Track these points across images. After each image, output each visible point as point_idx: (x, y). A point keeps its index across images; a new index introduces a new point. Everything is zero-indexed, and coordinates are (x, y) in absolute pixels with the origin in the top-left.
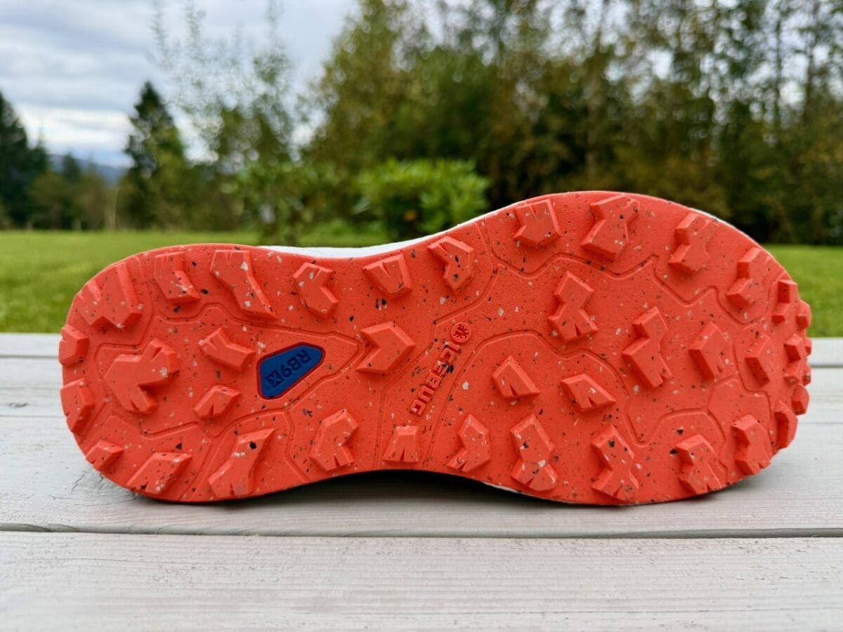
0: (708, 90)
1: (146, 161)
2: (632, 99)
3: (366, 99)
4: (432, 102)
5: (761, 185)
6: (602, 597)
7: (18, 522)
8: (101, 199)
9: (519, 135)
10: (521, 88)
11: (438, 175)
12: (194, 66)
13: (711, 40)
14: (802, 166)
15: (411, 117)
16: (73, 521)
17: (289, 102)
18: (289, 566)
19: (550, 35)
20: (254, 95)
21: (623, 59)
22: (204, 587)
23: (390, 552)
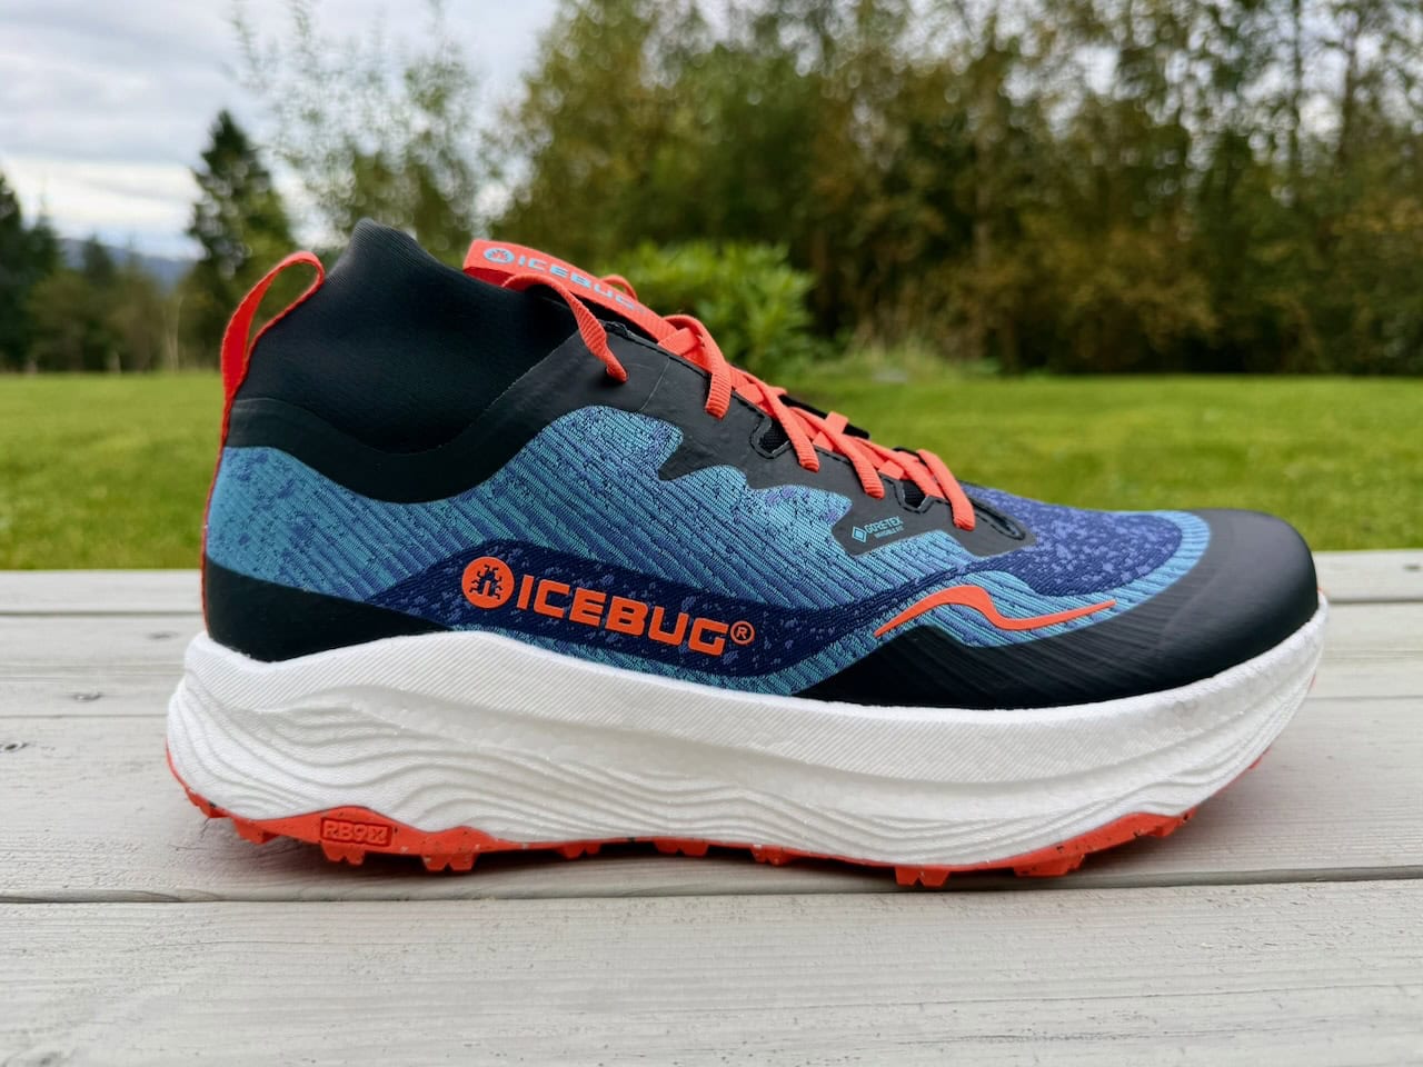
0: (1179, 111)
1: (224, 248)
2: (1051, 130)
3: (599, 138)
4: (711, 139)
5: (1267, 272)
6: (1007, 979)
7: (129, 889)
8: (152, 314)
9: (860, 196)
10: (862, 114)
11: (725, 270)
12: (304, 85)
13: (1183, 25)
14: (1336, 239)
15: (677, 166)
17: (468, 144)
18: (546, 944)
19: (909, 22)
20: (408, 132)
21: (1034, 62)
22: (425, 980)
23: (694, 919)
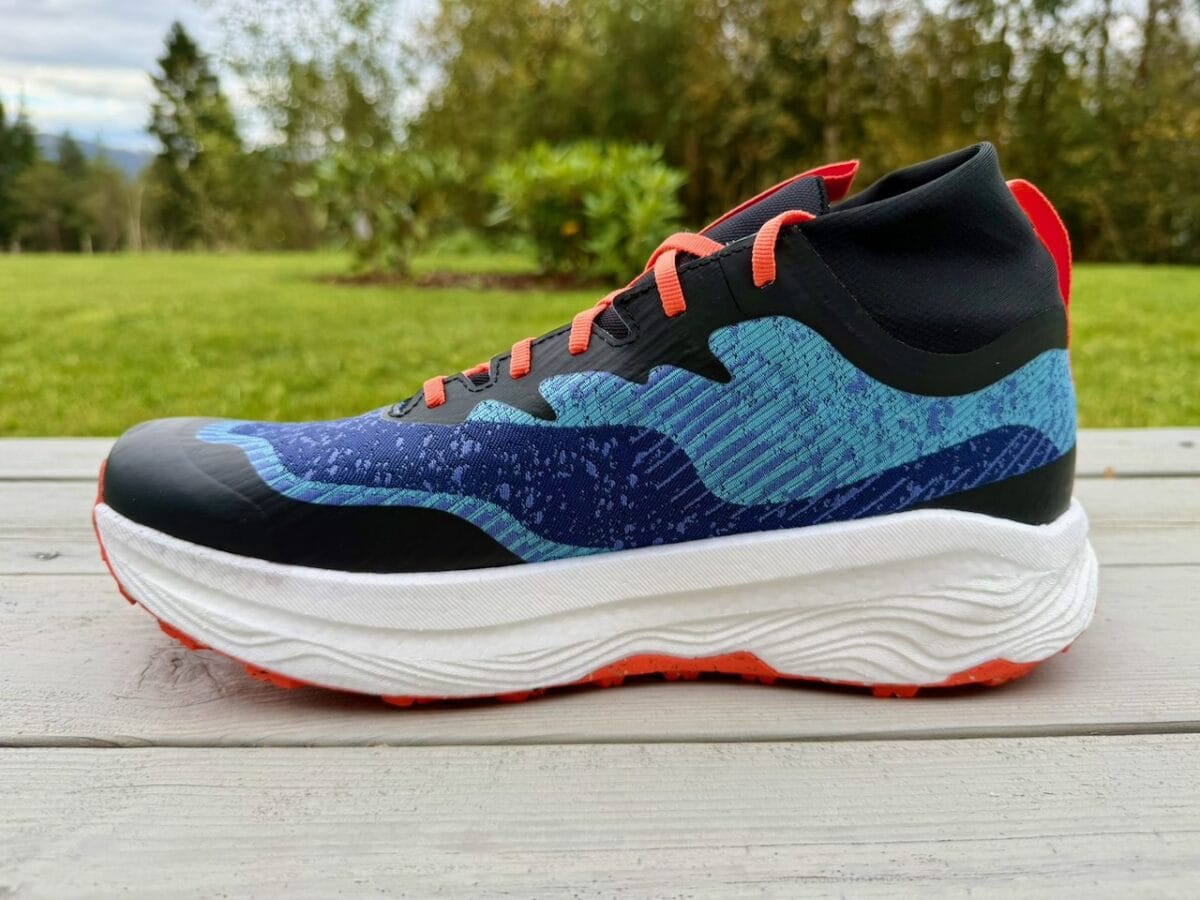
0: (1004, 30)
1: (179, 144)
2: (893, 46)
3: (502, 49)
4: (599, 51)
5: (1073, 172)
6: (822, 824)
7: (75, 735)
8: (117, 200)
9: (726, 103)
10: (730, 31)
11: (609, 167)
14: (1135, 144)
15: (570, 74)
16: (146, 731)
17: (389, 55)
18: (429, 789)
20: (337, 43)
22: (324, 821)
23: (556, 766)
